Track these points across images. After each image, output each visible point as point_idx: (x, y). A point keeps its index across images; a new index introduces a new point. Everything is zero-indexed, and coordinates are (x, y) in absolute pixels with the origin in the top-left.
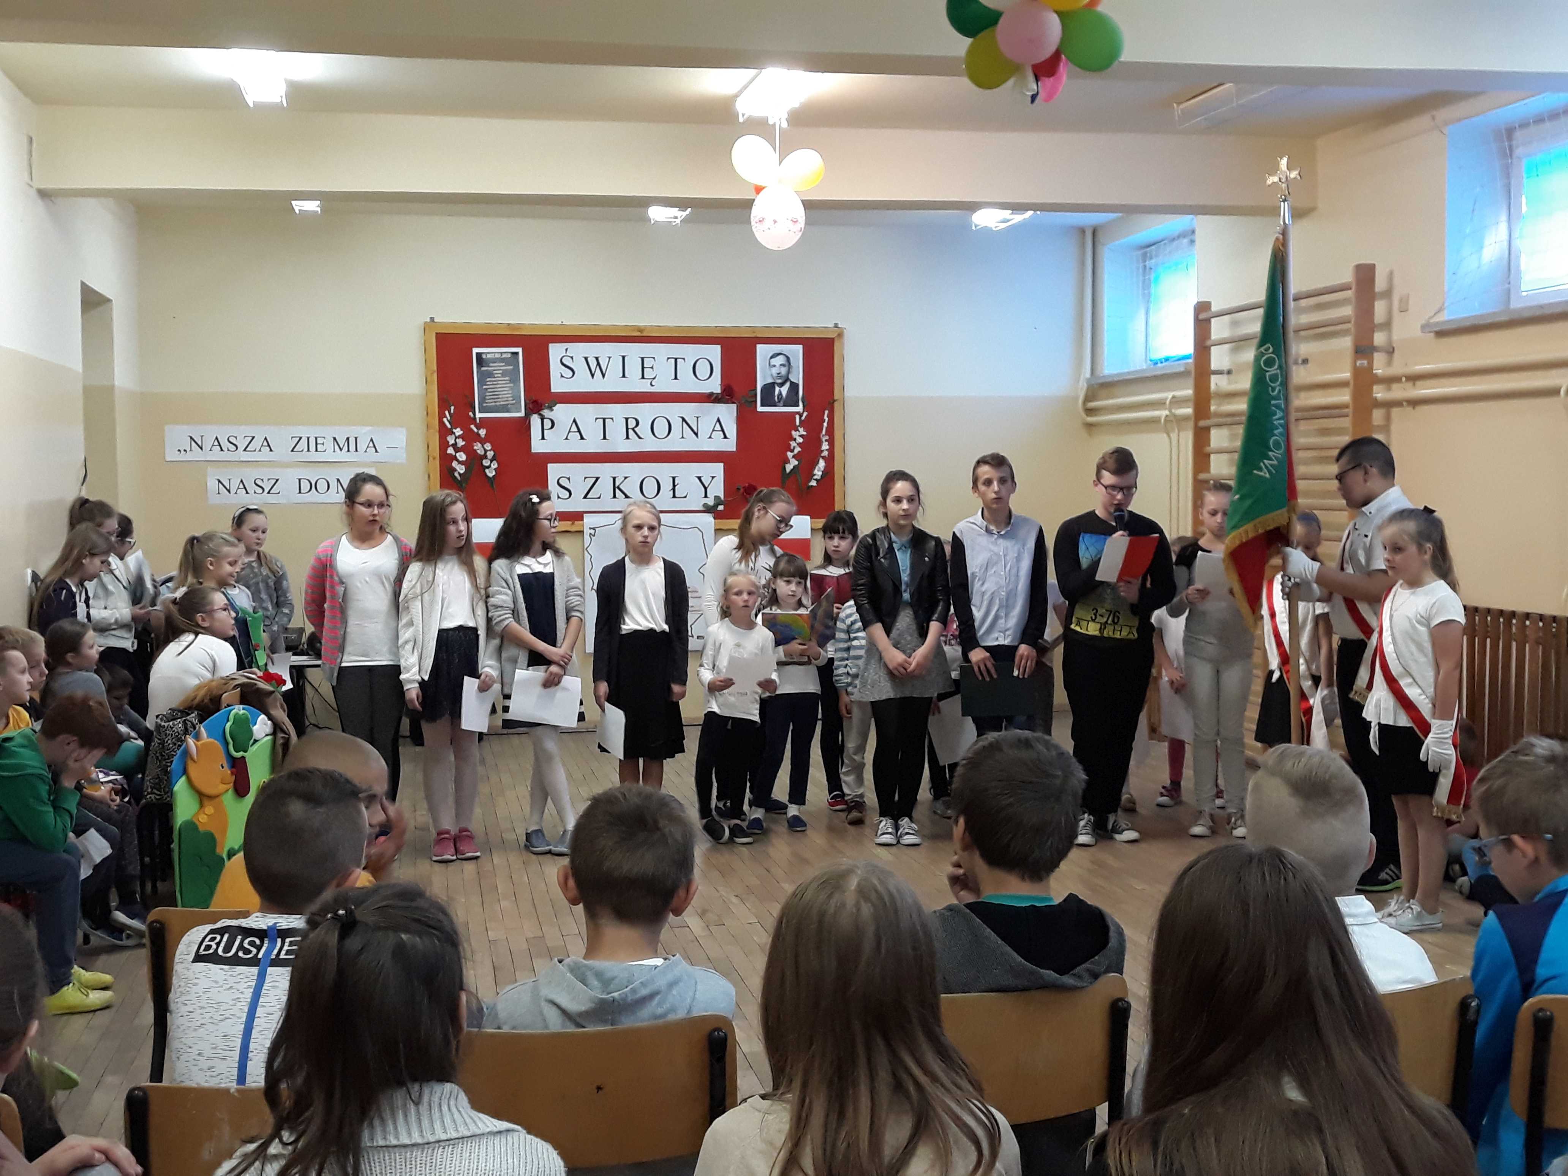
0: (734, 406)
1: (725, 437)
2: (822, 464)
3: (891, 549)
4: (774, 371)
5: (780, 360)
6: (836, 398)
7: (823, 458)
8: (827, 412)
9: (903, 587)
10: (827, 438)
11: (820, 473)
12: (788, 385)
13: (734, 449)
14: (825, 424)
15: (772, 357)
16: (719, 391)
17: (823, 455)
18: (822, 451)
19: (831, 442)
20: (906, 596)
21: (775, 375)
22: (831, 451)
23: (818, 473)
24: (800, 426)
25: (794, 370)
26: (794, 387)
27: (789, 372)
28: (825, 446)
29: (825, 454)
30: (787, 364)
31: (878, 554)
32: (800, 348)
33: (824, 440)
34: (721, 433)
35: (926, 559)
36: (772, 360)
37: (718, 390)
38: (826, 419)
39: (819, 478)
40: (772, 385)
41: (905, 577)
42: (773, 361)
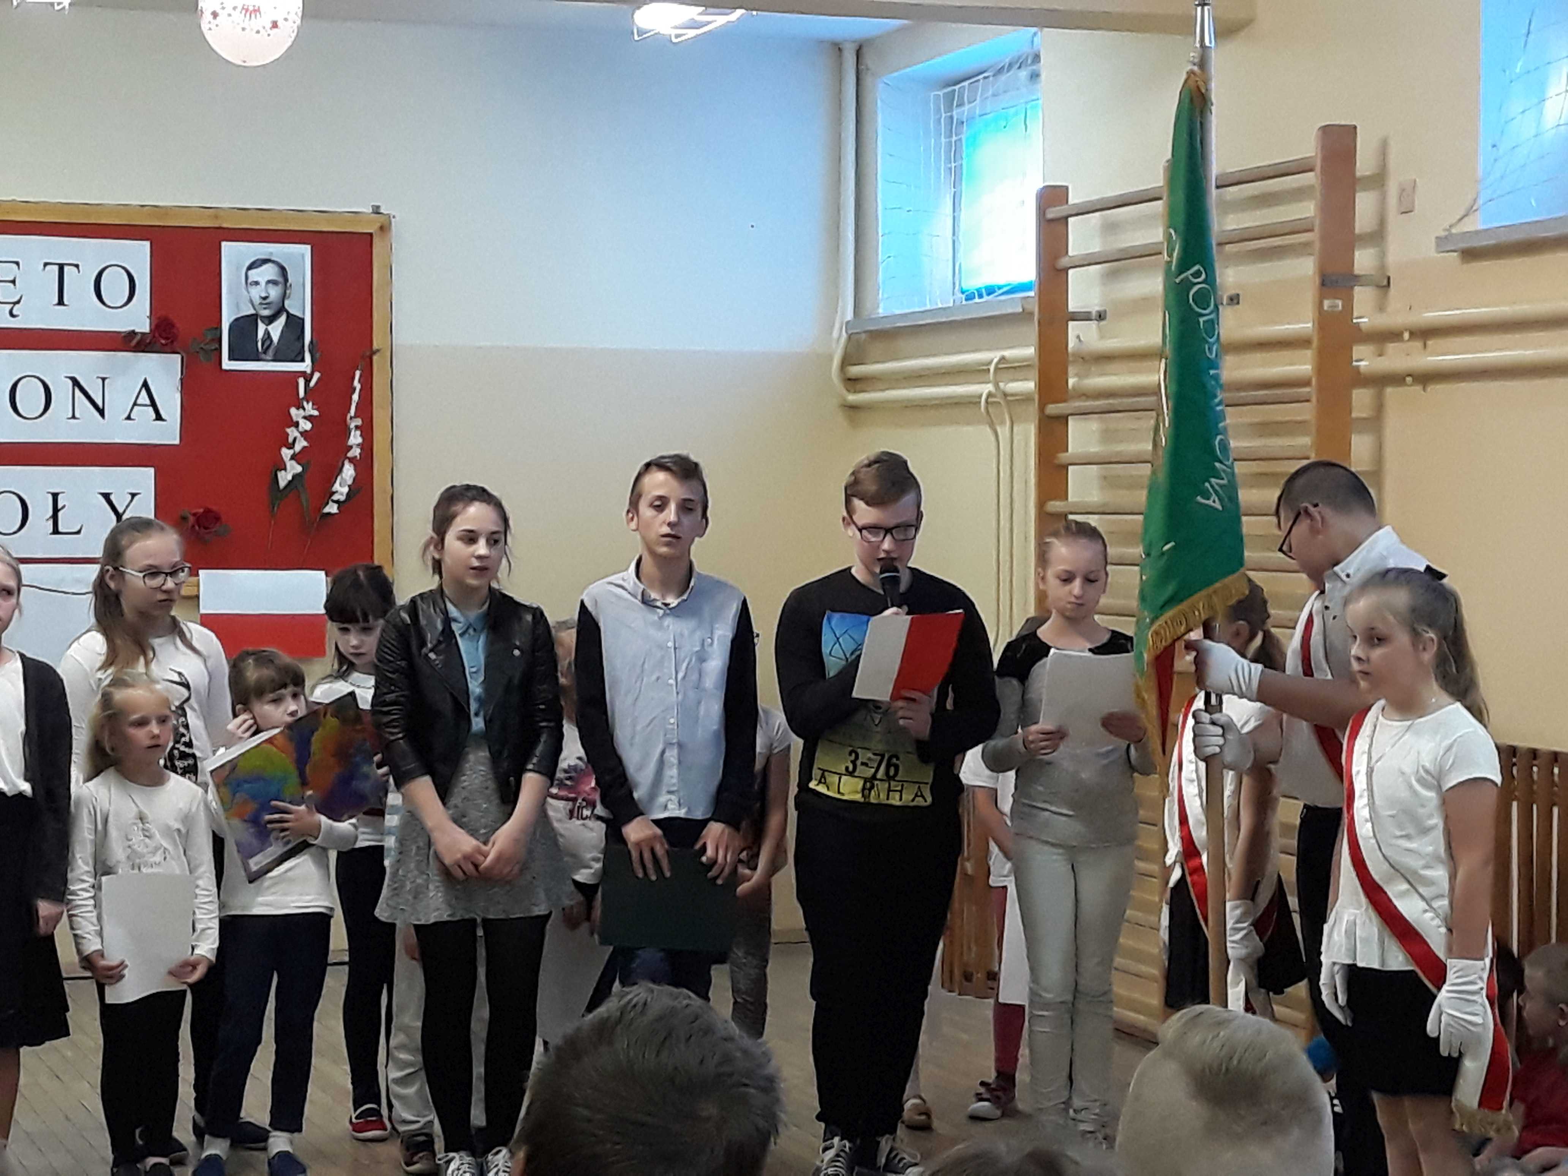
0: (177, 358)
1: (159, 417)
2: (349, 471)
3: (448, 633)
4: (256, 293)
5: (268, 272)
6: (375, 346)
7: (352, 460)
8: (358, 374)
9: (473, 706)
10: (359, 422)
11: (345, 490)
12: (283, 319)
13: (177, 442)
14: (355, 397)
15: (250, 268)
16: (147, 329)
17: (350, 454)
18: (351, 447)
19: (367, 431)
20: (478, 724)
21: (257, 301)
22: (367, 447)
23: (341, 490)
24: (307, 399)
25: (294, 292)
26: (295, 324)
27: (284, 296)
28: (355, 439)
29: (356, 452)
30: (281, 279)
31: (423, 643)
32: (306, 249)
33: (352, 426)
34: (151, 409)
35: (517, 652)
36: (250, 272)
37: (143, 326)
38: (357, 384)
39: (342, 498)
40: (252, 320)
41: (475, 687)
42: (254, 274)
